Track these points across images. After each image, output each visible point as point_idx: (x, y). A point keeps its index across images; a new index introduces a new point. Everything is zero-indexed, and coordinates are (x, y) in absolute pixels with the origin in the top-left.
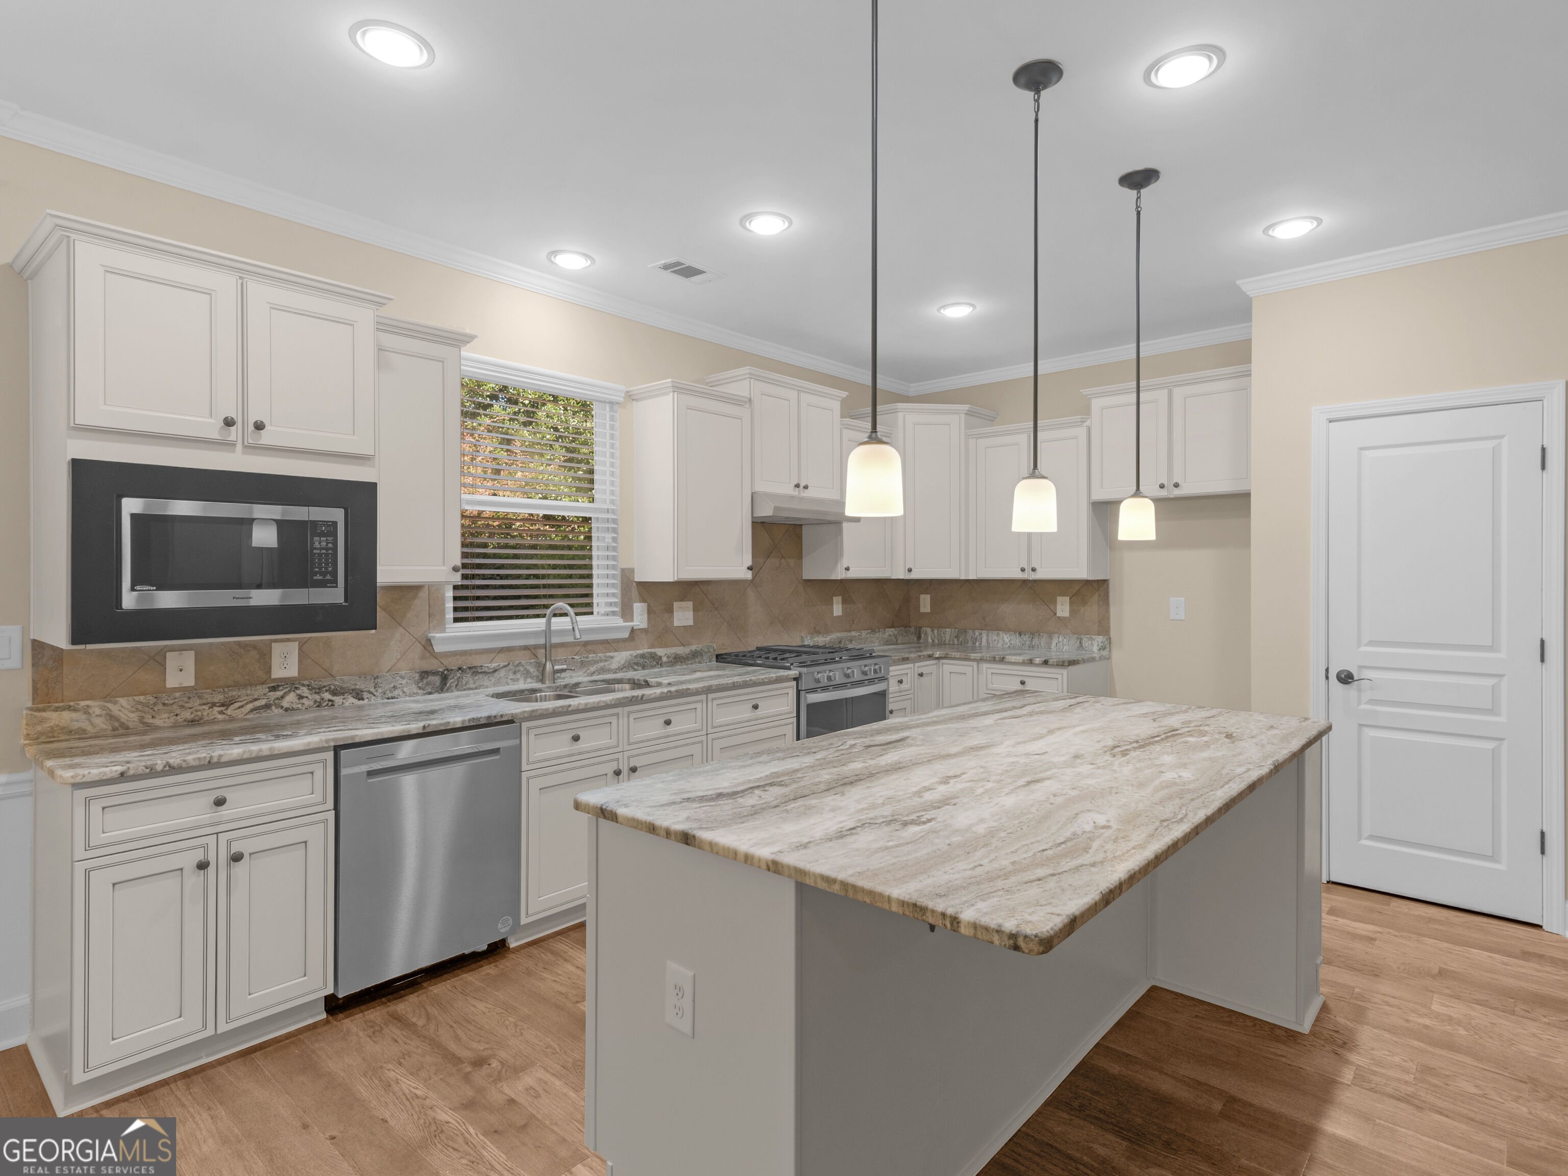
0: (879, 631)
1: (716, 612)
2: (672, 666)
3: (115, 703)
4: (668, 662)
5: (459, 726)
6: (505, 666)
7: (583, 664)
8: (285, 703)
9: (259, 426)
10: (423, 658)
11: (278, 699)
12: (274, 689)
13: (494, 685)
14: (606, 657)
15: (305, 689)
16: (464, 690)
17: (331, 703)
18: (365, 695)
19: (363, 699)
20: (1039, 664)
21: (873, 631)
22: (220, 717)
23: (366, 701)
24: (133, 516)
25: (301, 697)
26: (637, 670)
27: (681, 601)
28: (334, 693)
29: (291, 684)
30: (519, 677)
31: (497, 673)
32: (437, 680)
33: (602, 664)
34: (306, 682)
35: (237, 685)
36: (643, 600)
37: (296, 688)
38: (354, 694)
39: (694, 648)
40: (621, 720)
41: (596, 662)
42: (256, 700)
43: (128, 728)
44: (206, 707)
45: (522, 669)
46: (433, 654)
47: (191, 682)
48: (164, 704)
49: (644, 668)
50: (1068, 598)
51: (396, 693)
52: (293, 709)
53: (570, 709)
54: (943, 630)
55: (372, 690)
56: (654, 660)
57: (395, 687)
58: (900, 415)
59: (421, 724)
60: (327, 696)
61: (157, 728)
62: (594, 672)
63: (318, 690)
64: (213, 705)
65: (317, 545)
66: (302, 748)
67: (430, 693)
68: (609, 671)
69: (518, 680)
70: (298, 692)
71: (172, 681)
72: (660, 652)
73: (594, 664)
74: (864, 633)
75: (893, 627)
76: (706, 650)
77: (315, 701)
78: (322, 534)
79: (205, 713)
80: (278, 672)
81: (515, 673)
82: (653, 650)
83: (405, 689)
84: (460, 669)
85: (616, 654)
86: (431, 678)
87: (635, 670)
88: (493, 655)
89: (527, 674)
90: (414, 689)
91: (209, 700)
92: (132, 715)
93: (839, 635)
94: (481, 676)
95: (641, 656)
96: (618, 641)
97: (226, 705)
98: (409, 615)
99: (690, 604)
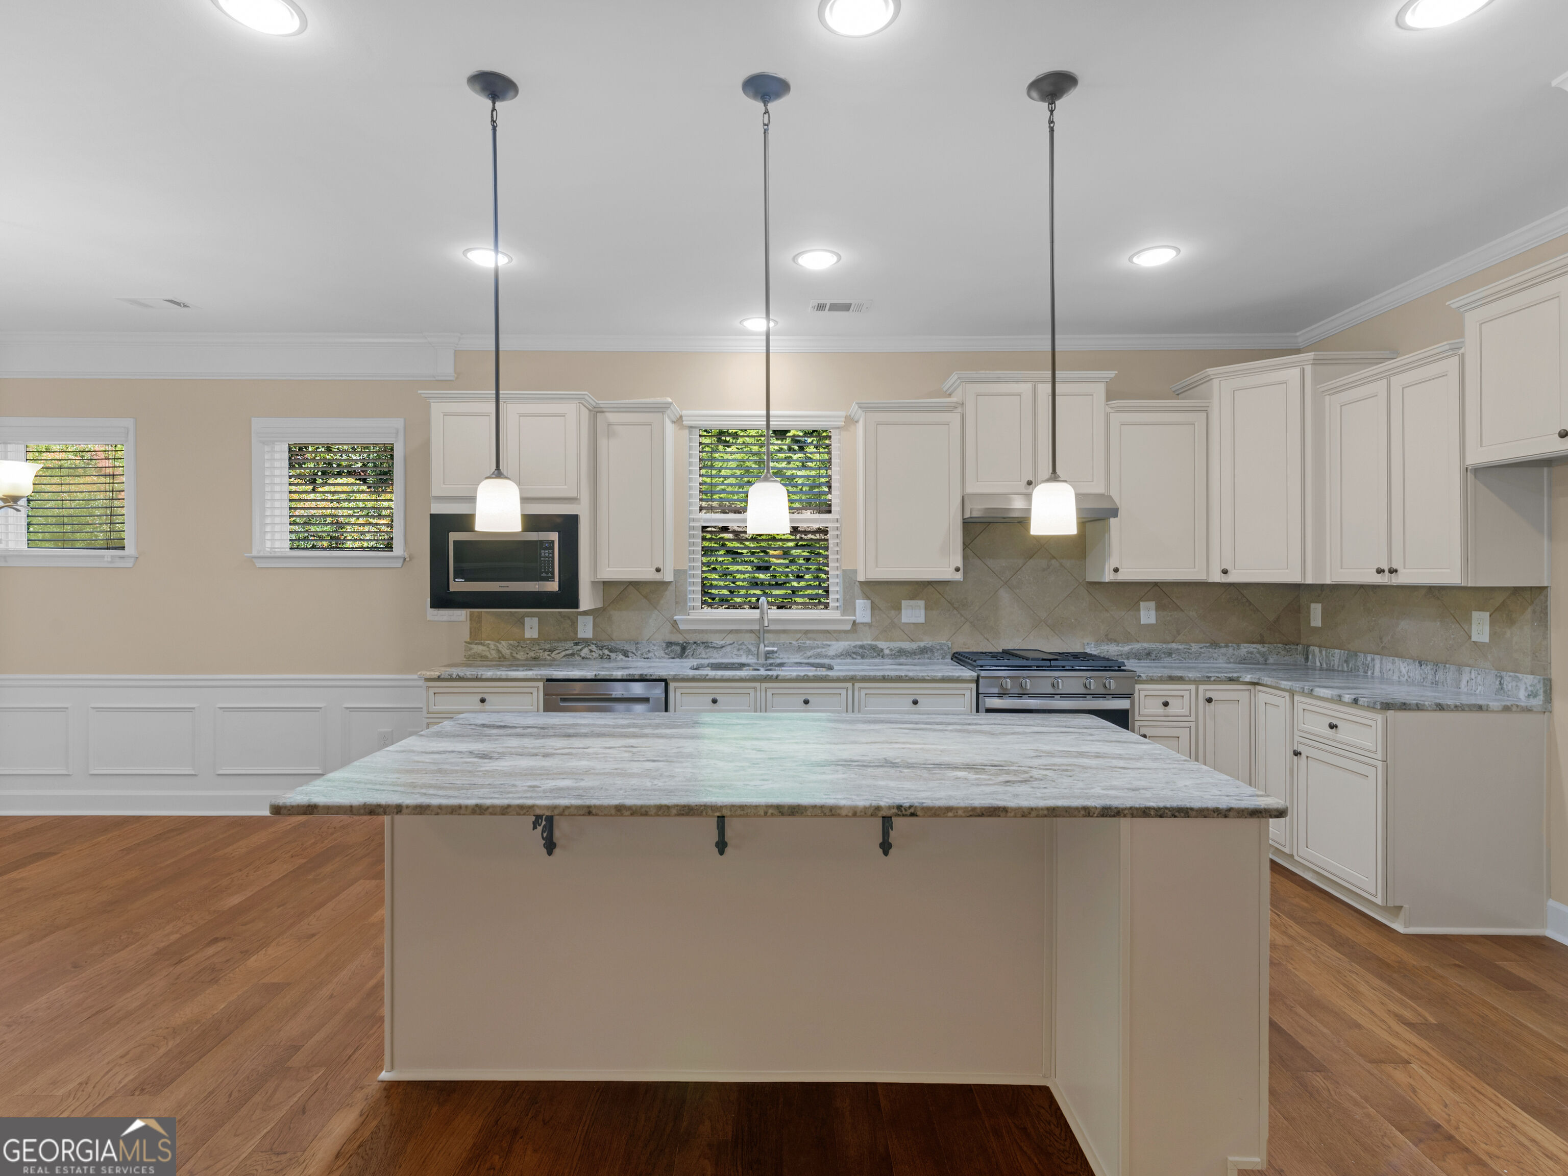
0: (1227, 646)
1: (955, 612)
2: (896, 658)
3: (500, 643)
4: (891, 655)
5: (619, 677)
6: (730, 644)
7: (800, 649)
8: (583, 654)
10: (671, 632)
11: (578, 651)
12: (576, 644)
13: (722, 658)
14: (823, 644)
15: (594, 646)
16: (698, 658)
17: (609, 657)
18: (630, 654)
19: (628, 657)
20: (1348, 703)
21: (1215, 644)
22: (549, 658)
23: (630, 659)
24: (455, 542)
25: (591, 651)
26: (855, 659)
27: (911, 599)
28: (611, 651)
29: (586, 642)
30: (742, 653)
31: (724, 648)
32: (679, 649)
33: (819, 650)
34: (595, 642)
35: (559, 640)
36: (867, 598)
37: (589, 645)
38: (623, 653)
39: (922, 644)
41: (812, 648)
42: (567, 650)
43: (505, 658)
44: (541, 651)
45: (744, 647)
46: (679, 631)
47: (536, 636)
48: (522, 647)
49: (864, 656)
50: (1485, 614)
51: (650, 655)
52: (587, 658)
54: (1332, 651)
55: (634, 651)
56: (875, 652)
57: (649, 651)
59: (594, 673)
60: (606, 652)
61: (518, 660)
62: (811, 657)
63: (601, 648)
64: (545, 650)
65: (543, 555)
66: (523, 677)
67: (673, 658)
68: (826, 656)
69: (741, 656)
70: (590, 648)
71: (526, 635)
72: (881, 644)
73: (811, 649)
74: (1195, 647)
75: (1262, 642)
76: (938, 647)
77: (600, 655)
78: (546, 549)
79: (541, 655)
80: (581, 635)
81: (739, 650)
82: (874, 643)
83: (656, 653)
84: (695, 643)
85: (833, 643)
86: (673, 648)
87: (853, 658)
88: (724, 635)
89: (749, 652)
90: (662, 653)
91: (543, 647)
92: (508, 651)
93: (1145, 645)
94: (711, 649)
95: (862, 647)
96: (840, 632)
97: (551, 651)
98: (662, 602)
99: (922, 603)
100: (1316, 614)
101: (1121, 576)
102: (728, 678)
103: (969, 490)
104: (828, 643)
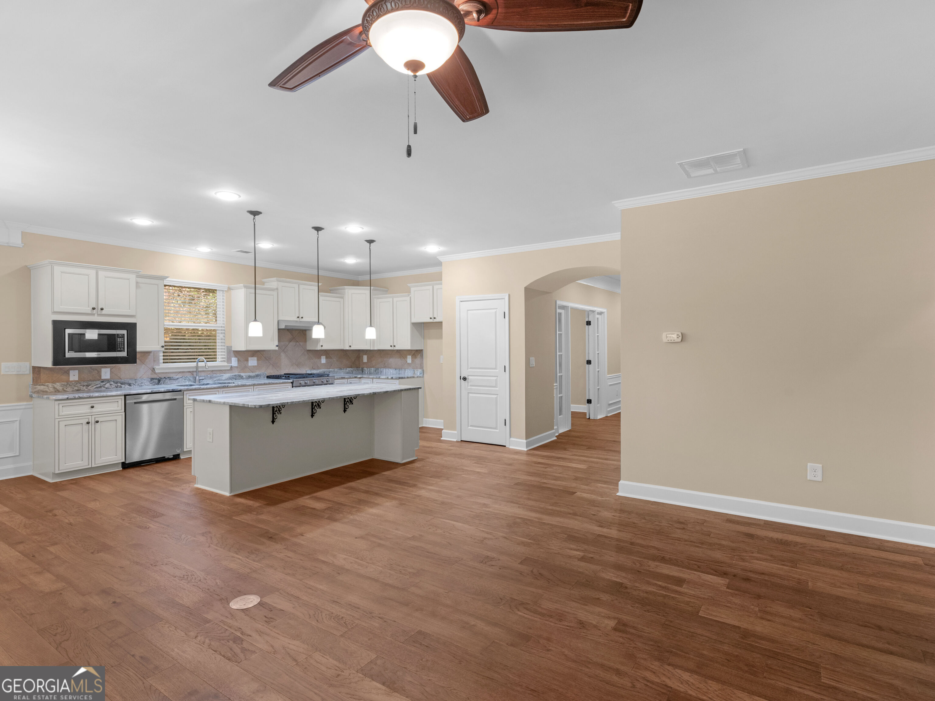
0: (344, 369)
1: (267, 361)
2: (248, 379)
3: (55, 384)
4: (246, 378)
5: (163, 391)
6: (181, 377)
7: (211, 378)
8: (106, 386)
9: (102, 309)
10: (152, 374)
11: (103, 385)
12: (102, 382)
13: (177, 383)
14: (220, 375)
15: (112, 382)
16: (166, 385)
17: (121, 387)
19: (131, 386)
21: (341, 369)
22: (86, 389)
24: (69, 334)
25: (111, 385)
27: (252, 357)
28: (122, 384)
29: (108, 381)
32: (157, 381)
33: (218, 378)
34: (113, 380)
35: (91, 380)
36: (236, 357)
37: (110, 382)
39: (257, 373)
41: (216, 377)
44: (82, 386)
45: (187, 378)
46: (155, 373)
47: (77, 379)
48: (69, 385)
49: (236, 379)
50: (411, 356)
52: (108, 388)
53: (201, 388)
54: (371, 368)
55: (134, 383)
57: (142, 383)
58: (346, 290)
59: (151, 390)
60: (119, 385)
61: (68, 392)
62: (215, 380)
63: (117, 383)
64: (84, 386)
65: (118, 340)
66: (115, 395)
67: (154, 385)
68: (222, 380)
69: (186, 382)
70: (110, 383)
71: (71, 379)
72: (242, 374)
74: (336, 370)
75: (351, 367)
76: (262, 374)
77: (116, 386)
78: (120, 337)
79: (82, 388)
80: (103, 377)
81: (185, 380)
82: (240, 374)
83: (145, 384)
84: (165, 378)
85: (224, 374)
86: (154, 380)
87: (232, 380)
88: (177, 374)
89: (190, 380)
90: (149, 382)
91: (83, 384)
92: (60, 388)
93: (323, 370)
94: (172, 380)
95: (235, 376)
96: (226, 370)
97: (88, 386)
98: (147, 361)
99: (256, 358)
100: (365, 359)
101: (323, 348)
103: (280, 319)
104: (222, 375)
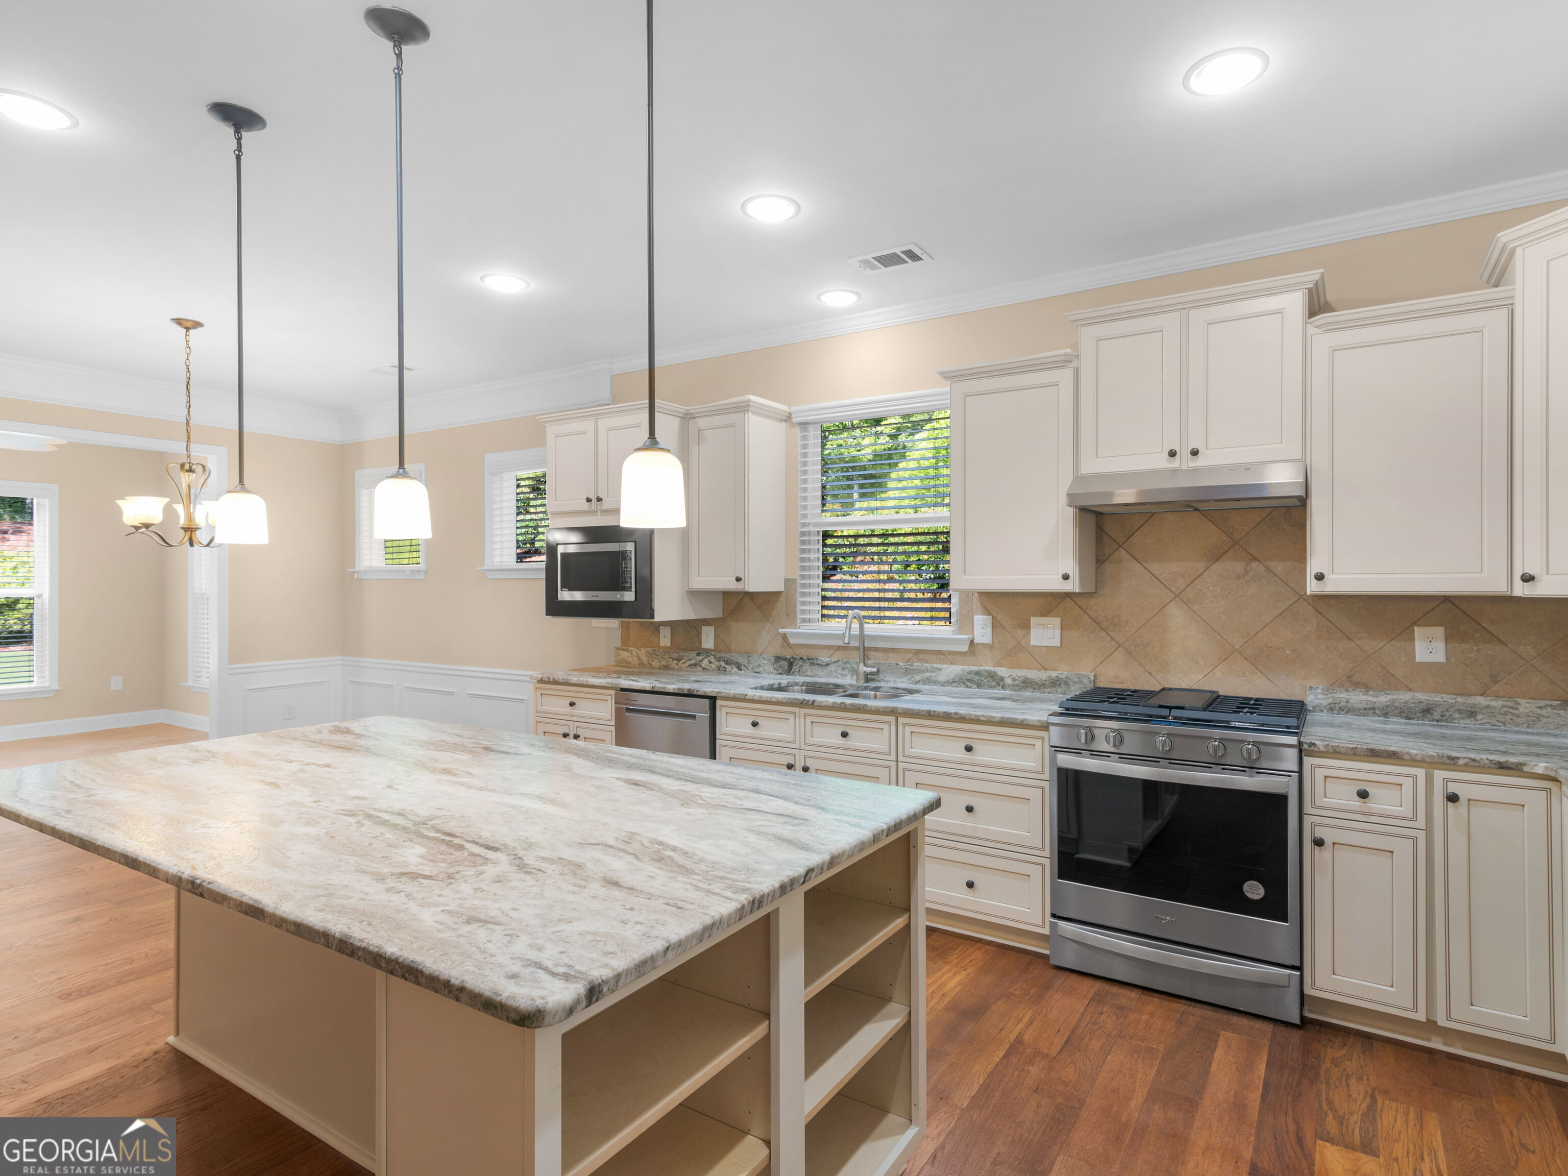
1: (1103, 634)
2: (1020, 690)
3: (640, 650)
4: (1014, 686)
5: (671, 691)
6: (835, 662)
7: (907, 672)
8: (704, 665)
10: (782, 646)
11: (700, 661)
12: (698, 655)
13: (826, 676)
14: (932, 667)
15: (712, 657)
16: (804, 676)
17: (725, 671)
18: (743, 668)
19: (741, 670)
22: (676, 666)
23: (742, 672)
24: (562, 554)
25: (710, 662)
26: (970, 687)
27: (1042, 616)
28: (727, 663)
29: (707, 652)
30: (846, 673)
31: (829, 667)
32: (786, 664)
33: (928, 675)
35: (686, 650)
36: (988, 613)
37: (709, 656)
38: (737, 666)
39: (1054, 674)
40: (797, 720)
41: (920, 671)
42: (691, 660)
43: (644, 665)
44: (671, 660)
45: (849, 666)
46: (788, 644)
47: (669, 645)
48: (657, 655)
49: (979, 686)
51: (761, 669)
52: (707, 669)
53: (747, 698)
55: (747, 665)
56: (994, 680)
57: (759, 665)
60: (723, 664)
61: (653, 668)
62: (919, 681)
63: (720, 659)
64: (675, 659)
67: (781, 674)
68: (935, 682)
69: (846, 675)
70: (709, 658)
71: (662, 644)
72: (1002, 671)
73: (920, 673)
76: (1075, 680)
77: (717, 667)
79: (670, 664)
80: (705, 645)
81: (843, 669)
82: (993, 669)
83: (765, 668)
84: (801, 658)
85: (945, 666)
86: (782, 662)
87: (967, 687)
88: (832, 652)
90: (770, 668)
91: (672, 656)
94: (816, 667)
95: (978, 673)
96: (954, 653)
97: (679, 660)
98: (774, 613)
99: (1057, 621)
101: (1331, 586)
102: (765, 699)
103: (1085, 470)
104: (939, 666)
